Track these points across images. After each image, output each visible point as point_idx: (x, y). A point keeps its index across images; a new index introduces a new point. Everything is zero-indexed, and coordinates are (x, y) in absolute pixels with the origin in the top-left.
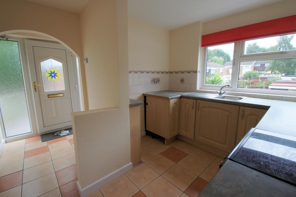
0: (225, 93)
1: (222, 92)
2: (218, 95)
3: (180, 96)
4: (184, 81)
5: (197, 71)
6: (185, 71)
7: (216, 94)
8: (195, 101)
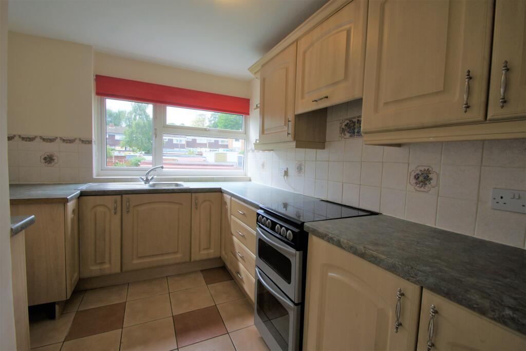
0: (154, 179)
1: (150, 178)
2: (143, 183)
3: (79, 192)
4: (56, 161)
5: (91, 141)
6: (57, 138)
7: (139, 181)
8: (119, 197)
